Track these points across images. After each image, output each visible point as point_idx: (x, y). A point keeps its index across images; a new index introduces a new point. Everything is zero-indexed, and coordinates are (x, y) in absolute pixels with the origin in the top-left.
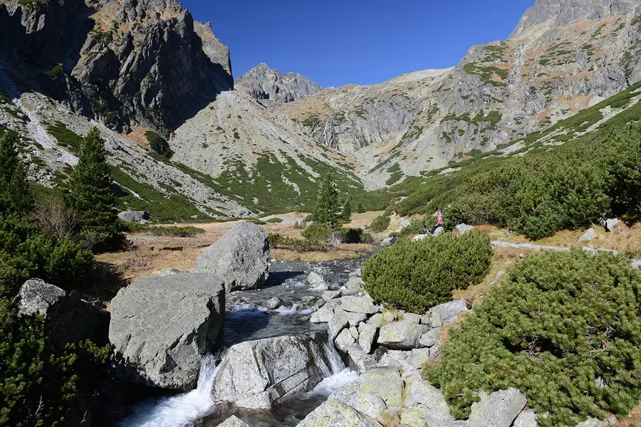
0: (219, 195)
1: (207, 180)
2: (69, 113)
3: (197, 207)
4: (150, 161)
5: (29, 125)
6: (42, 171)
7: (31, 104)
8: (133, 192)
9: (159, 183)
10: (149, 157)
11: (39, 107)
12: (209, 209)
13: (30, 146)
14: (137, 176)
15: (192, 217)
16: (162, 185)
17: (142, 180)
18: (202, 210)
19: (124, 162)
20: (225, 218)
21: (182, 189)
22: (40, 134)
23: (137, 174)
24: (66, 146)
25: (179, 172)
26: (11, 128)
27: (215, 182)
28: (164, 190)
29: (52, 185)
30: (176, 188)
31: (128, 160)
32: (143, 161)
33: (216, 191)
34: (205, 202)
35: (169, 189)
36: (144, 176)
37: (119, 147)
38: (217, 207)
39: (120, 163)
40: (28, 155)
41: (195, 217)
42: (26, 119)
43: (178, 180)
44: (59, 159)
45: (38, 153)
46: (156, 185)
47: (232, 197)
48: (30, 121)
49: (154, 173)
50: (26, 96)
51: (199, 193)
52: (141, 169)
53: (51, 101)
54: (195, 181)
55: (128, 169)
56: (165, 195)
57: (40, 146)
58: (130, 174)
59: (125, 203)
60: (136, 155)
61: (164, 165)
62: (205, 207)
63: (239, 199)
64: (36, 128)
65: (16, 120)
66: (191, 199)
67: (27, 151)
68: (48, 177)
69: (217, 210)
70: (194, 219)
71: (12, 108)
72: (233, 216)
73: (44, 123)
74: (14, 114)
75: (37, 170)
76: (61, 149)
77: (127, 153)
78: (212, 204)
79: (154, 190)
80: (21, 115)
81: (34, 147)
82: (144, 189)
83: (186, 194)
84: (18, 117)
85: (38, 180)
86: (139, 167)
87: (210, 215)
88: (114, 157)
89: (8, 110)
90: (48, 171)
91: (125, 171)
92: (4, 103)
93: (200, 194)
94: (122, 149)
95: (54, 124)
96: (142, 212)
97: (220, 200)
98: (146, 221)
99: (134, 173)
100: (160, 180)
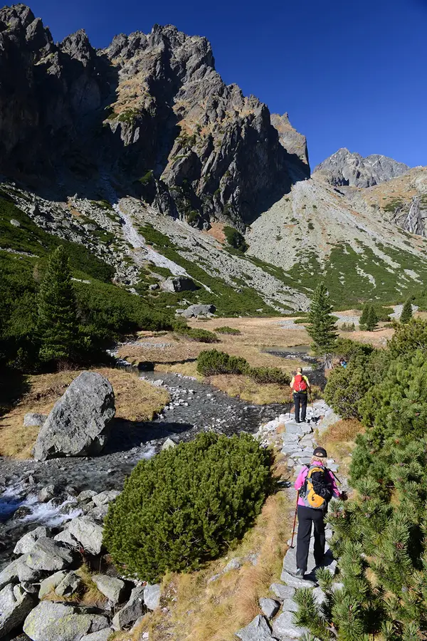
0: (288, 287)
1: (278, 273)
2: (158, 214)
3: (265, 301)
4: (224, 256)
5: (124, 228)
6: (131, 268)
7: (127, 208)
8: (205, 286)
9: (231, 276)
10: (225, 252)
11: (133, 210)
12: (276, 303)
13: (123, 246)
14: (211, 270)
15: (257, 310)
16: (233, 278)
17: (215, 274)
18: (269, 303)
19: (201, 258)
20: (290, 312)
21: (252, 282)
22: (132, 235)
23: (212, 268)
24: (151, 244)
25: (252, 266)
26: (110, 231)
27: (286, 275)
28: (234, 284)
29: (137, 280)
30: (247, 282)
31: (204, 255)
32: (218, 255)
33: (286, 284)
34: (273, 295)
35: (240, 282)
36: (217, 271)
37: (198, 243)
38: (285, 301)
39: (197, 258)
40: (121, 254)
41: (260, 310)
42: (122, 222)
43: (249, 273)
44: (146, 257)
45: (129, 252)
46: (228, 279)
47: (301, 290)
48: (125, 223)
49: (227, 266)
50: (123, 201)
51: (268, 286)
52: (215, 264)
53: (143, 205)
54: (266, 274)
55: (203, 264)
56: (235, 288)
57: (131, 246)
58: (205, 269)
59: (197, 297)
60: (213, 251)
61: (238, 259)
62: (273, 300)
63: (308, 292)
64: (129, 229)
65: (114, 223)
66: (260, 292)
67: (120, 251)
68: (135, 273)
69: (284, 303)
70: (259, 313)
71: (112, 213)
72: (300, 310)
73: (136, 225)
74: (113, 218)
75: (126, 267)
76: (148, 248)
77: (204, 248)
78: (280, 298)
79: (225, 283)
80: (117, 219)
81: (127, 246)
82: (217, 283)
83: (255, 287)
84: (117, 221)
85: (127, 276)
86: (214, 262)
87: (276, 309)
88: (193, 253)
89: (108, 215)
90: (135, 268)
91: (201, 266)
92: (106, 210)
93: (270, 287)
94: (201, 245)
95: (143, 225)
96: (209, 306)
97: (288, 293)
98: (212, 314)
99: (209, 267)
100: (232, 274)
